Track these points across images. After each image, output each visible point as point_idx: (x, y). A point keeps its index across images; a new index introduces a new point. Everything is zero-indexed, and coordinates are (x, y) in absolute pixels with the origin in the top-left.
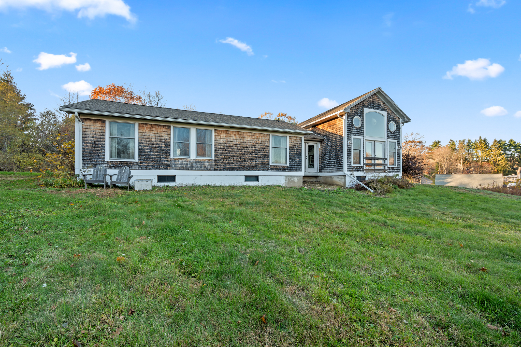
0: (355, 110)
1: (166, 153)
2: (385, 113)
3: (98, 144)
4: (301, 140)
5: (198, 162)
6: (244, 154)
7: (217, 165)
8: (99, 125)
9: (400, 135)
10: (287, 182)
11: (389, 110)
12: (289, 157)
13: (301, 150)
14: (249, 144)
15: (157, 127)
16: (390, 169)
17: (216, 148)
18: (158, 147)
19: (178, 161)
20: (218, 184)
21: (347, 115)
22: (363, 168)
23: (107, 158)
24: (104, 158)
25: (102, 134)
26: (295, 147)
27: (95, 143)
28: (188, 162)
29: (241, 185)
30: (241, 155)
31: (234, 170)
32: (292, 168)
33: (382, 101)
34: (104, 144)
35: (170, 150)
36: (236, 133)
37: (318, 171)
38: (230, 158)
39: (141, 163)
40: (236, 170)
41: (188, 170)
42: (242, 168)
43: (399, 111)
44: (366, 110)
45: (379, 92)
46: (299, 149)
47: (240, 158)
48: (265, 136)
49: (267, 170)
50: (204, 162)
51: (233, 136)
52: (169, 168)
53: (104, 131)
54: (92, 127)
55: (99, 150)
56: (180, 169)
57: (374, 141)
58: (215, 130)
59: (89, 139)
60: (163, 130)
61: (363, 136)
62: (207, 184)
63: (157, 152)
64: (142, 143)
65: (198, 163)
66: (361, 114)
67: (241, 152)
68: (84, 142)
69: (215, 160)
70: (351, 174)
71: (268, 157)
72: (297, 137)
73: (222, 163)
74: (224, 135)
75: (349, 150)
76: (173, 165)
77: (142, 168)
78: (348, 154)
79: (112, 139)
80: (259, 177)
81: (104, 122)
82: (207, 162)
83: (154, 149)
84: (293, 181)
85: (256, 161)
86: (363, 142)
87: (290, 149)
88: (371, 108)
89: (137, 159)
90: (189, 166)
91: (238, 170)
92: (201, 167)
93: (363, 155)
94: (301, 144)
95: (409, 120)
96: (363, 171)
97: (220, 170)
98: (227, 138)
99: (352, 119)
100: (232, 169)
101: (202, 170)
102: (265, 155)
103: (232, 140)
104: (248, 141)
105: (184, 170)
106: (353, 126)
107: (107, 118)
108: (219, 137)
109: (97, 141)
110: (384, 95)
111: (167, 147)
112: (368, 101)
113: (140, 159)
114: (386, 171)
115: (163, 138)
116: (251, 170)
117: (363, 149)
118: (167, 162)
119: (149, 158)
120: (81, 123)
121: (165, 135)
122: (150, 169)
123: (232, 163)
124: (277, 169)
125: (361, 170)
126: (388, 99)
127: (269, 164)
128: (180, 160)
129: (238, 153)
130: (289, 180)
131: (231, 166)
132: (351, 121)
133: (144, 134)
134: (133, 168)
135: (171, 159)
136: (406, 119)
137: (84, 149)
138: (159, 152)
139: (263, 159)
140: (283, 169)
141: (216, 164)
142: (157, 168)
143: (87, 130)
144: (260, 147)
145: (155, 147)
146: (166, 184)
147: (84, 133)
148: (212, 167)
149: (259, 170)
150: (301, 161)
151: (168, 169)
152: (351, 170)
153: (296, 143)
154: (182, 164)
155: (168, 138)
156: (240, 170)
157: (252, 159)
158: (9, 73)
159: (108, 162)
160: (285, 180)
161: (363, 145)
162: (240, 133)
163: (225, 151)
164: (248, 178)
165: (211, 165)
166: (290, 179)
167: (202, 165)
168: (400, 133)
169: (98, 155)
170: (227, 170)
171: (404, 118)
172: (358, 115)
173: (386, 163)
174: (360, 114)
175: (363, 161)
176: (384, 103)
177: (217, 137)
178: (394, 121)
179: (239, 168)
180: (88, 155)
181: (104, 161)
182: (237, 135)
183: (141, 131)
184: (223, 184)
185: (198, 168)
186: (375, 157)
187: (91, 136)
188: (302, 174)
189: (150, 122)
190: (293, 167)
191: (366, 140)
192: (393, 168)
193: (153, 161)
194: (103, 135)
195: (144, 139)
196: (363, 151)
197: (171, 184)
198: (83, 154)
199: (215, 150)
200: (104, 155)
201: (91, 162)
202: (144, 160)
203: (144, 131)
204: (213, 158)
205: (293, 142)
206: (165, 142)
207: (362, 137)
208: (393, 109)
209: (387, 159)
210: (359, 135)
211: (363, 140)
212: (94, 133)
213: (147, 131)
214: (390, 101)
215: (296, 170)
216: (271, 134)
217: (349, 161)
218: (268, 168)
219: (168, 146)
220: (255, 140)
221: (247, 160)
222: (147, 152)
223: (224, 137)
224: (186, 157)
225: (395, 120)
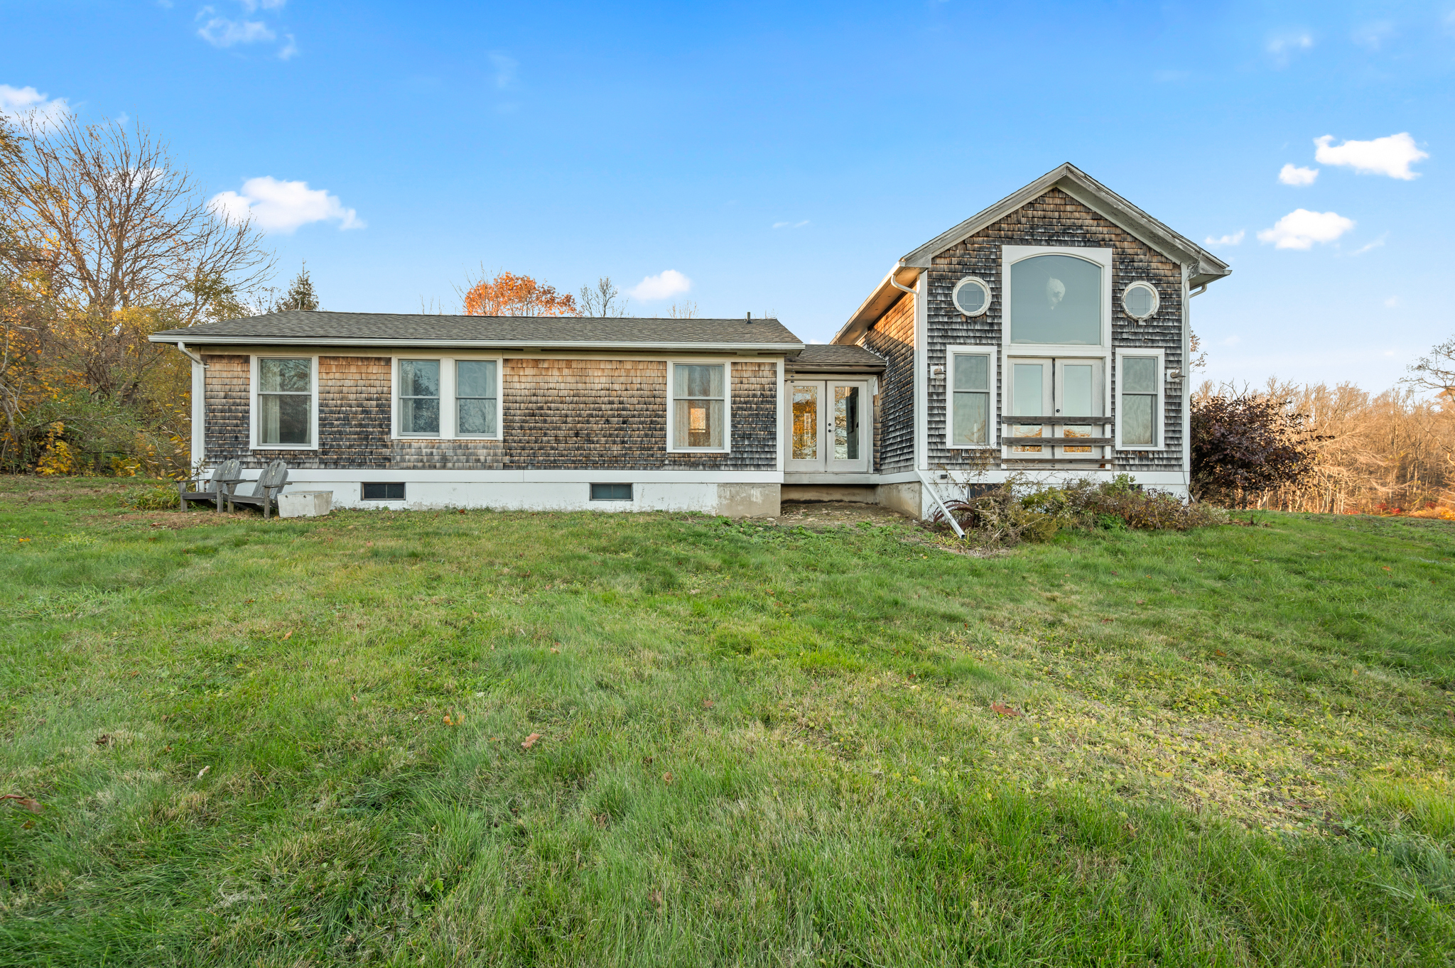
0: (962, 256)
1: (380, 426)
2: (1104, 256)
3: (237, 411)
4: (775, 373)
5: (460, 447)
6: (588, 422)
7: (511, 455)
8: (237, 368)
9: (1180, 328)
10: (725, 502)
11: (1124, 240)
12: (734, 426)
13: (775, 403)
14: (603, 392)
15: (360, 363)
16: (1127, 459)
17: (506, 409)
18: (363, 412)
19: (410, 446)
20: (513, 505)
21: (929, 276)
22: (997, 454)
23: (253, 445)
24: (248, 443)
25: (243, 387)
26: (754, 396)
27: (230, 411)
28: (433, 447)
29: (577, 509)
30: (579, 425)
31: (559, 468)
32: (743, 459)
33: (1088, 211)
34: (248, 412)
35: (389, 419)
36: (564, 366)
37: (871, 470)
38: (545, 435)
39: (324, 453)
40: (565, 468)
41: (435, 467)
42: (580, 461)
43: (1169, 238)
44: (1011, 254)
45: (1064, 181)
46: (768, 402)
47: (577, 435)
48: (655, 366)
49: (658, 468)
50: (475, 448)
51: (556, 372)
52: (388, 464)
53: (246, 382)
54: (224, 374)
55: (237, 426)
56: (414, 468)
57: (1054, 359)
58: (506, 361)
59: (218, 402)
60: (374, 369)
61: (999, 345)
62: (484, 507)
63: (360, 425)
64: (327, 406)
65: (459, 452)
66: (990, 269)
67: (580, 416)
68: (209, 409)
69: (505, 441)
70: (943, 477)
71: (663, 429)
72: (759, 365)
73: (523, 449)
74: (529, 371)
75: (937, 396)
76: (398, 458)
77: (326, 464)
78: (931, 408)
79: (265, 398)
80: (635, 487)
81: (246, 360)
82: (484, 447)
83: (353, 418)
84: (748, 502)
85: (623, 442)
86: (999, 366)
87: (734, 403)
88: (1038, 242)
89: (315, 445)
90: (436, 458)
91: (569, 468)
92: (467, 461)
93: (999, 409)
94: (775, 383)
95: (1219, 270)
96: (998, 465)
97: (519, 468)
98: (539, 379)
99: (950, 288)
100: (553, 465)
101: (470, 468)
102: (652, 422)
103: (551, 385)
104: (599, 386)
105: (423, 468)
106: (951, 312)
107: (254, 351)
108: (516, 379)
109: (234, 404)
110: (1092, 188)
111: (383, 412)
112: (1024, 220)
113: (322, 444)
114: (1108, 466)
115: (373, 390)
116: (608, 468)
117: (999, 388)
118: (384, 450)
119: (342, 439)
120: (202, 366)
121: (377, 383)
122: (344, 467)
123: (552, 448)
124: (689, 462)
125: (992, 461)
126: (1111, 200)
127: (665, 449)
128: (415, 445)
129: (569, 419)
130: (732, 498)
131: (548, 455)
132: (946, 295)
133: (330, 383)
134: (307, 465)
135: (392, 441)
136: (1202, 264)
137: (209, 423)
138: (365, 426)
139: (646, 435)
140: (714, 463)
141: (508, 451)
142: (361, 465)
143: (215, 381)
144: (635, 400)
145: (356, 413)
146: (382, 504)
147: (209, 388)
148: (497, 461)
149: (632, 468)
150: (775, 439)
151: (384, 467)
152: (943, 461)
153: (754, 383)
154: (419, 454)
155: (385, 389)
156: (576, 468)
157: (610, 435)
158: (306, 276)
159: (255, 453)
160: (720, 497)
161: (999, 373)
162: (574, 365)
163: (533, 415)
164: (598, 490)
165: (495, 455)
166: (738, 493)
167: (471, 454)
168: (1179, 321)
169: (237, 437)
170: (539, 468)
171: (1196, 261)
172: (974, 273)
173: (1108, 435)
174: (986, 268)
175: (999, 430)
176: (1097, 218)
177: (509, 379)
178: (1149, 279)
179: (574, 462)
180: (217, 437)
181: (247, 451)
182: (566, 371)
183: (324, 376)
184: (526, 507)
185: (460, 464)
186: (1057, 415)
187: (222, 394)
188: (776, 477)
189: (343, 352)
190: (745, 456)
191: (1009, 356)
192: (1142, 455)
193: (350, 447)
194: (245, 391)
195: (331, 395)
196: (999, 395)
197: (394, 505)
198: (207, 436)
199: (505, 414)
200: (248, 436)
201: (222, 451)
202: (332, 446)
203: (331, 376)
204: (500, 437)
205: (745, 381)
206: (378, 399)
207: (992, 350)
208: (1143, 234)
209: (1111, 421)
210: (979, 340)
211: (999, 359)
212: (228, 387)
213: (337, 376)
214: (1121, 207)
215: (758, 466)
216: (671, 362)
217: (933, 432)
218: (663, 461)
219: (384, 408)
220: (622, 379)
221: (595, 439)
222: (338, 426)
223: (530, 379)
224: (429, 436)
225: (1156, 275)
